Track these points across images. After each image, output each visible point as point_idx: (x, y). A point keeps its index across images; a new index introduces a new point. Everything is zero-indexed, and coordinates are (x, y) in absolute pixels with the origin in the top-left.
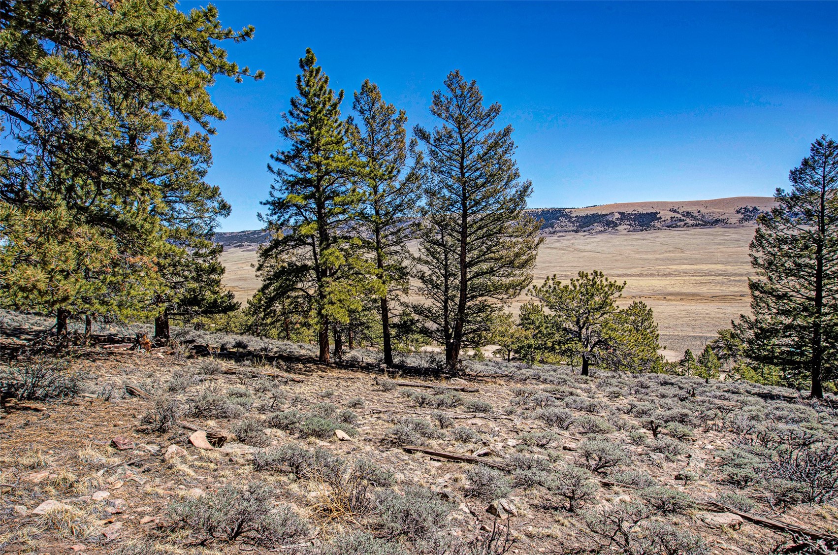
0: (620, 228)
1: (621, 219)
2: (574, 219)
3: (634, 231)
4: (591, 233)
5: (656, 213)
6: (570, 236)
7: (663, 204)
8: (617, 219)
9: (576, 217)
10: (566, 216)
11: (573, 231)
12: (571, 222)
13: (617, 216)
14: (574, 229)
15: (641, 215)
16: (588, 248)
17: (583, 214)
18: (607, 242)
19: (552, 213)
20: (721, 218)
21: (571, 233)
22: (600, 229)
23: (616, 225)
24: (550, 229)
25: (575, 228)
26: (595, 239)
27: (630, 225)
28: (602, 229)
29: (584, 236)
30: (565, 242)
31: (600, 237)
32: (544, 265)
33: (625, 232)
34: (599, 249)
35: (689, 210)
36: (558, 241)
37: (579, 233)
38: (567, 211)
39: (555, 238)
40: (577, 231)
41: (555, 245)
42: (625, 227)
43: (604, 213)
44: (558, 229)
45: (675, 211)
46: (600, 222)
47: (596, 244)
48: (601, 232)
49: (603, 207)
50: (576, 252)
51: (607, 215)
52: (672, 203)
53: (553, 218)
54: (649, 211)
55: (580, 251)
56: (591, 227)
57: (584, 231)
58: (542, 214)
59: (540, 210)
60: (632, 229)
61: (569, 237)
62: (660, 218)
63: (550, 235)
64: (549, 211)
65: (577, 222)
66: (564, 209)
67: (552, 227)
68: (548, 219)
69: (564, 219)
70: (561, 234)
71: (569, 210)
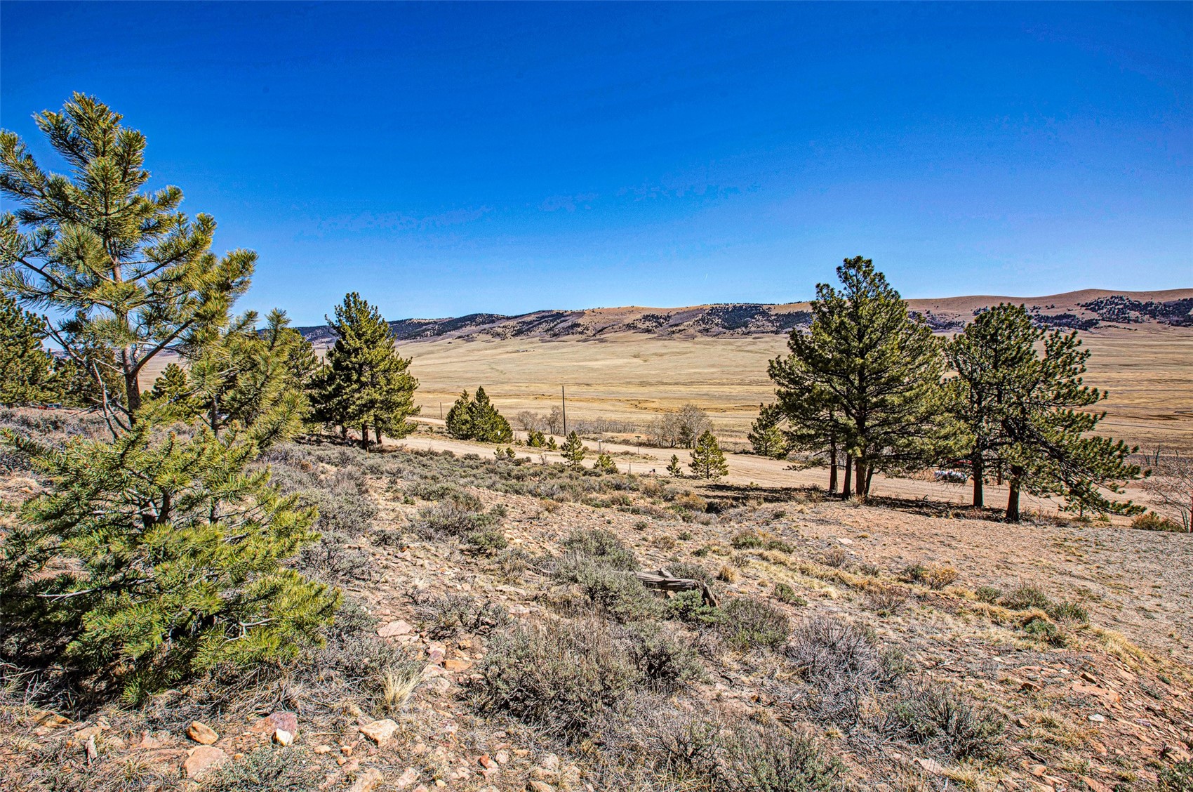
2: (773, 317)
9: (776, 314)
10: (764, 314)
11: (772, 332)
12: (770, 321)
17: (785, 312)
19: (746, 309)
20: (956, 320)
21: (770, 334)
24: (743, 329)
25: (774, 329)
30: (763, 344)
36: (754, 343)
37: (780, 335)
38: (765, 307)
39: (750, 339)
40: (776, 333)
41: (750, 348)
43: (810, 311)
44: (753, 329)
53: (747, 316)
57: (786, 332)
58: (733, 310)
59: (730, 305)
61: (767, 339)
63: (743, 336)
64: (741, 307)
65: (777, 321)
66: (761, 305)
67: (746, 327)
68: (741, 317)
69: (761, 318)
70: (756, 335)
71: (767, 307)
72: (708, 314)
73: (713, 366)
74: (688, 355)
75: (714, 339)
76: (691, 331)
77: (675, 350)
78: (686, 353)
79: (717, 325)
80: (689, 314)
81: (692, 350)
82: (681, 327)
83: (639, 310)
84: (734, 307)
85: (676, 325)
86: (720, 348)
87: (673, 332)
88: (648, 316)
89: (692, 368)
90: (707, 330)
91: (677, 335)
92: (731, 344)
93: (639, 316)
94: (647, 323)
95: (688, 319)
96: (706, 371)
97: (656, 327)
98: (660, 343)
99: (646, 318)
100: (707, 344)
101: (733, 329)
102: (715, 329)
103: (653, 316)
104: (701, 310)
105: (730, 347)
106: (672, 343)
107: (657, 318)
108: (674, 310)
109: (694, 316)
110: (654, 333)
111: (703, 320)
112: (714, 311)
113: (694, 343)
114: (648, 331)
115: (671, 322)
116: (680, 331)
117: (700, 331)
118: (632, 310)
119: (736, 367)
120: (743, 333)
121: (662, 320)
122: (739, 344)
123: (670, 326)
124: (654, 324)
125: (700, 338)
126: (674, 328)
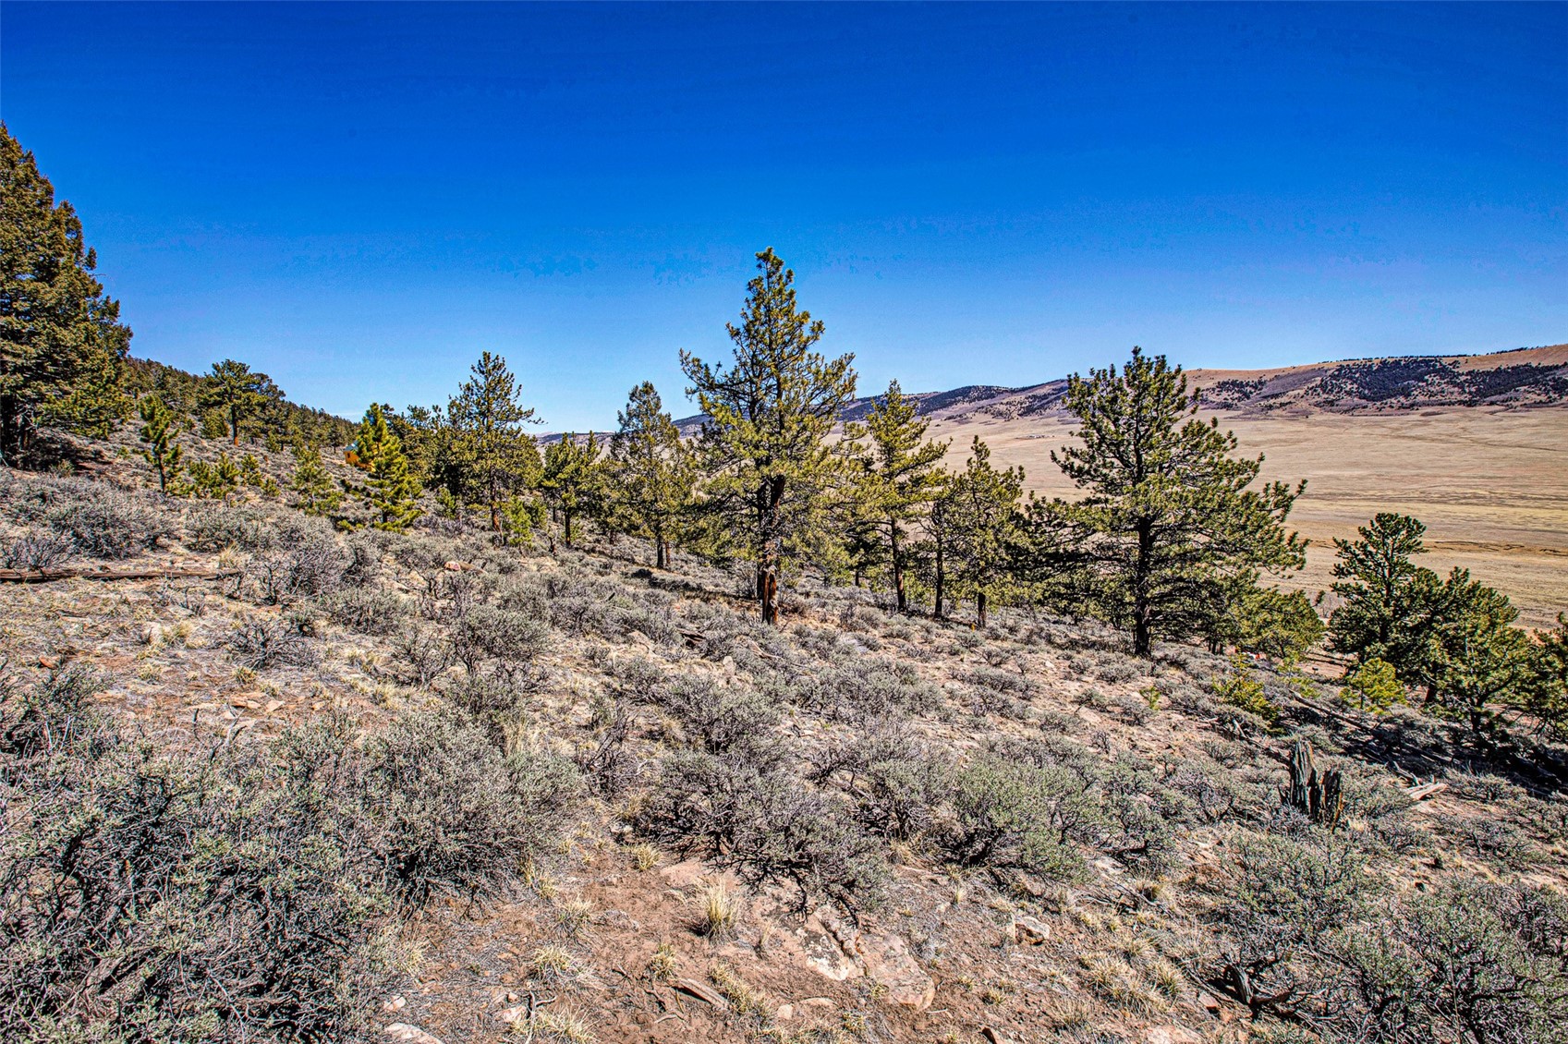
2: (1462, 378)
4: (1509, 408)
6: (1450, 414)
9: (1469, 373)
10: (1443, 372)
11: (1461, 403)
12: (1456, 385)
14: (1462, 398)
16: (1510, 437)
17: (1489, 367)
18: (1560, 425)
19: (1406, 366)
21: (1457, 407)
22: (1534, 397)
24: (1402, 399)
25: (1465, 397)
26: (1524, 421)
28: (1543, 398)
29: (1492, 413)
30: (1445, 425)
31: (1536, 416)
32: (1404, 472)
34: (1545, 442)
36: (1425, 424)
37: (1478, 408)
38: (1445, 362)
39: (1415, 416)
40: (1470, 404)
41: (1418, 432)
43: (1545, 363)
44: (1421, 398)
46: (1536, 383)
47: (1530, 431)
48: (1540, 404)
49: (1543, 351)
50: (1479, 447)
51: (1557, 367)
53: (1409, 378)
55: (1491, 444)
56: (1511, 394)
57: (1492, 403)
58: (1380, 369)
59: (1375, 362)
61: (1452, 416)
63: (1402, 411)
64: (1397, 363)
65: (1471, 383)
66: (1437, 359)
67: (1407, 396)
68: (1395, 379)
69: (1437, 380)
70: (1429, 410)
71: (1451, 360)
72: (1333, 376)
73: (1356, 465)
74: (1304, 445)
75: (1346, 416)
76: (1303, 405)
77: (1275, 436)
78: (1299, 441)
79: (1349, 393)
80: (1301, 376)
81: (1309, 436)
82: (1284, 399)
83: (1210, 374)
84: (1384, 363)
85: (1276, 396)
86: (1358, 432)
87: (1270, 407)
88: (1225, 383)
89: (1326, 468)
90: (1331, 403)
91: (1278, 412)
92: (1376, 424)
93: (1211, 384)
94: (1225, 394)
95: (1294, 386)
96: (1347, 473)
97: (1239, 399)
98: (1253, 424)
99: (1222, 386)
100: (1333, 425)
101: (1382, 398)
102: (1347, 401)
103: (1234, 383)
104: (1319, 371)
105: (1379, 431)
106: (1269, 425)
107: (1241, 385)
108: (1269, 371)
109: (1308, 381)
110: (1238, 408)
111: (1323, 386)
112: (1344, 371)
113: (1311, 425)
114: (1227, 406)
115: (1266, 391)
116: (1282, 405)
117: (1317, 405)
118: (1199, 375)
119: (1401, 466)
120: (1402, 407)
121: (1249, 389)
122: (1395, 425)
123: (1265, 397)
124: (1236, 395)
125: (1319, 416)
126: (1271, 401)
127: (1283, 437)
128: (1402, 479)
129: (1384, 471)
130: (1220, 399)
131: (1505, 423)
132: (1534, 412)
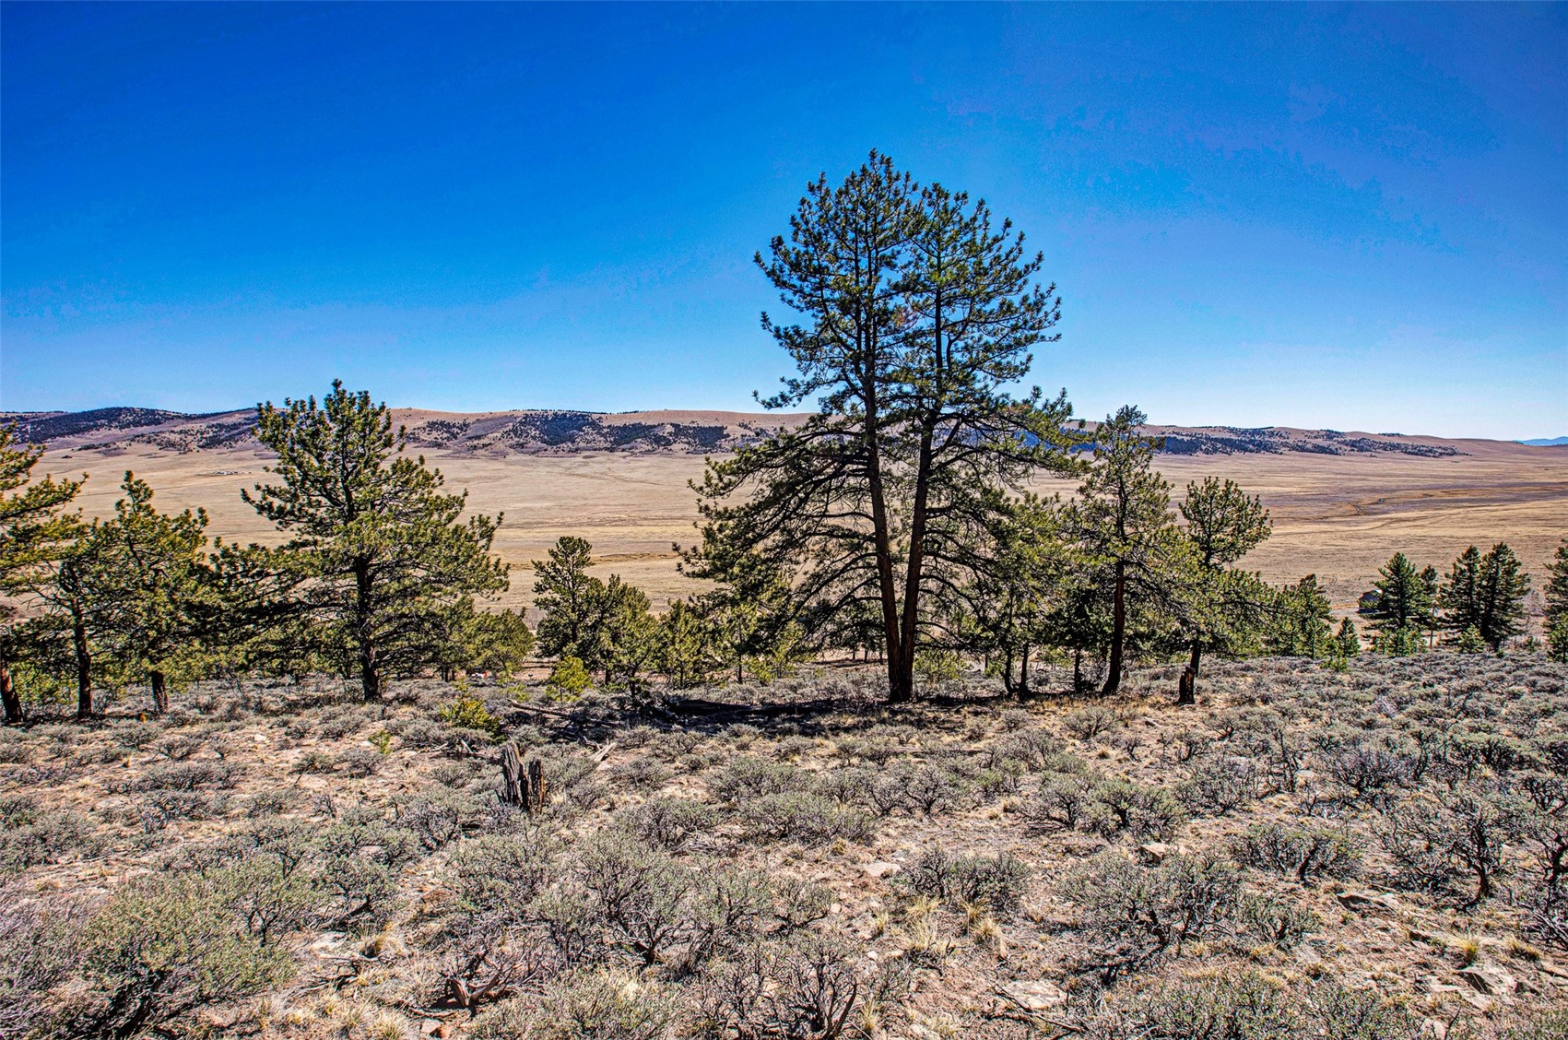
0: (675, 447)
1: (676, 434)
2: (605, 430)
3: (695, 452)
4: (633, 454)
5: (722, 428)
6: (603, 457)
7: (730, 415)
8: (670, 434)
9: (609, 427)
10: (593, 425)
11: (606, 449)
12: (602, 435)
13: (669, 429)
15: (702, 429)
16: (635, 475)
17: (620, 423)
18: (660, 467)
19: (570, 418)
21: (604, 452)
22: (646, 447)
23: (669, 443)
24: (570, 444)
25: (608, 445)
26: (642, 463)
27: (688, 443)
28: (650, 448)
29: (624, 457)
30: (598, 466)
31: (649, 460)
32: (576, 503)
33: (682, 453)
34: (654, 479)
35: (763, 426)
36: (586, 464)
37: (616, 453)
38: (594, 417)
39: (579, 459)
40: (612, 450)
41: (582, 471)
42: (682, 446)
43: (650, 423)
44: (582, 445)
45: (746, 427)
46: (646, 436)
47: (645, 470)
48: (648, 452)
49: (648, 414)
50: (619, 482)
51: (654, 426)
52: (742, 415)
53: (573, 428)
54: (713, 425)
55: (624, 480)
56: (633, 444)
57: (623, 450)
58: (553, 419)
59: (550, 413)
60: (692, 449)
61: (601, 459)
62: (728, 435)
63: (571, 454)
64: (565, 415)
65: (610, 434)
66: (590, 414)
67: (573, 442)
68: (565, 429)
69: (590, 430)
70: (587, 453)
71: (597, 416)
72: (521, 423)
73: (543, 498)
74: (504, 482)
75: (533, 458)
76: (500, 446)
77: (482, 474)
78: (500, 478)
79: (534, 438)
80: (497, 421)
81: (507, 473)
82: (485, 441)
83: (420, 414)
84: (555, 414)
85: (478, 437)
86: (542, 471)
87: (475, 447)
88: (434, 423)
89: (522, 501)
90: (522, 445)
91: (482, 451)
92: (555, 464)
93: (421, 423)
94: (435, 434)
95: (492, 429)
96: (538, 505)
97: (448, 439)
98: (459, 463)
99: (432, 426)
100: (524, 464)
101: (556, 443)
102: (533, 444)
103: (442, 424)
104: (510, 417)
105: (557, 470)
106: (475, 463)
107: (449, 426)
108: (471, 415)
109: (503, 425)
110: (448, 448)
111: (514, 431)
112: (529, 419)
113: (507, 463)
114: (439, 446)
115: (470, 432)
116: (484, 446)
117: (511, 447)
118: (409, 414)
119: (573, 498)
120: (570, 451)
121: (456, 430)
122: (567, 465)
123: (470, 438)
124: (445, 435)
125: (514, 456)
126: (476, 442)
127: (487, 474)
128: (576, 508)
129: (563, 502)
130: (430, 438)
131: (632, 465)
132: (646, 458)
